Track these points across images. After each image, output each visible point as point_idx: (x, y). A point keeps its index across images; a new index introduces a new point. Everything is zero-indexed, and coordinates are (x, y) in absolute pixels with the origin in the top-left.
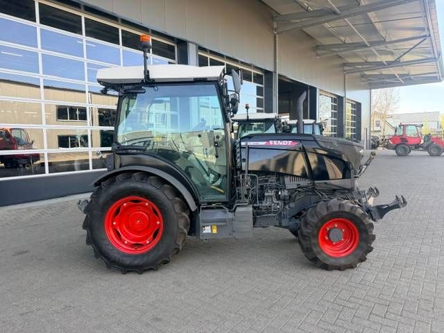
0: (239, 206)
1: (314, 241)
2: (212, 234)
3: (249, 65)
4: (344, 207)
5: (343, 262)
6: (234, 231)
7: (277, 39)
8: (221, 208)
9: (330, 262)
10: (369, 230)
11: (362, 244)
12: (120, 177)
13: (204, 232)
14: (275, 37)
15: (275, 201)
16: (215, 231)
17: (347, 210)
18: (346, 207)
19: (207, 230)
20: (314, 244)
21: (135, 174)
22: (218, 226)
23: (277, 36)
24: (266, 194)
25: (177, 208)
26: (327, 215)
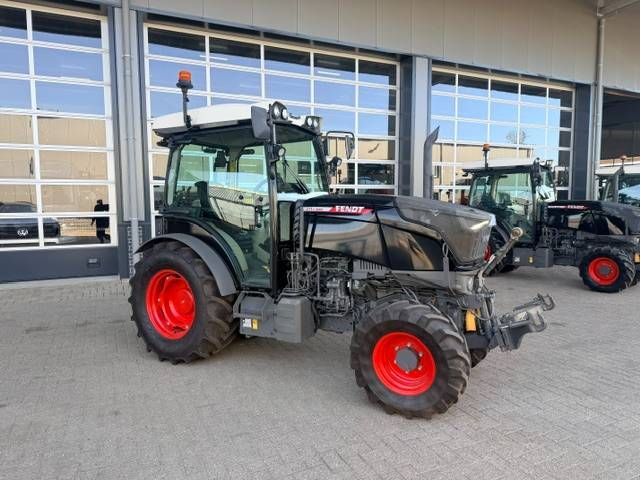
0: (286, 296)
1: (365, 362)
2: (252, 329)
3: (541, 78)
4: (407, 315)
5: (408, 404)
6: (276, 330)
7: (603, 26)
8: (263, 296)
9: (391, 399)
10: (449, 362)
11: (440, 382)
12: (157, 247)
13: (245, 325)
14: (599, 23)
15: (341, 295)
16: (255, 326)
17: (412, 320)
18: (411, 314)
19: (247, 323)
20: (365, 366)
21: (170, 244)
22: (259, 321)
23: (603, 20)
24: (328, 285)
25: (207, 289)
26: (379, 325)
